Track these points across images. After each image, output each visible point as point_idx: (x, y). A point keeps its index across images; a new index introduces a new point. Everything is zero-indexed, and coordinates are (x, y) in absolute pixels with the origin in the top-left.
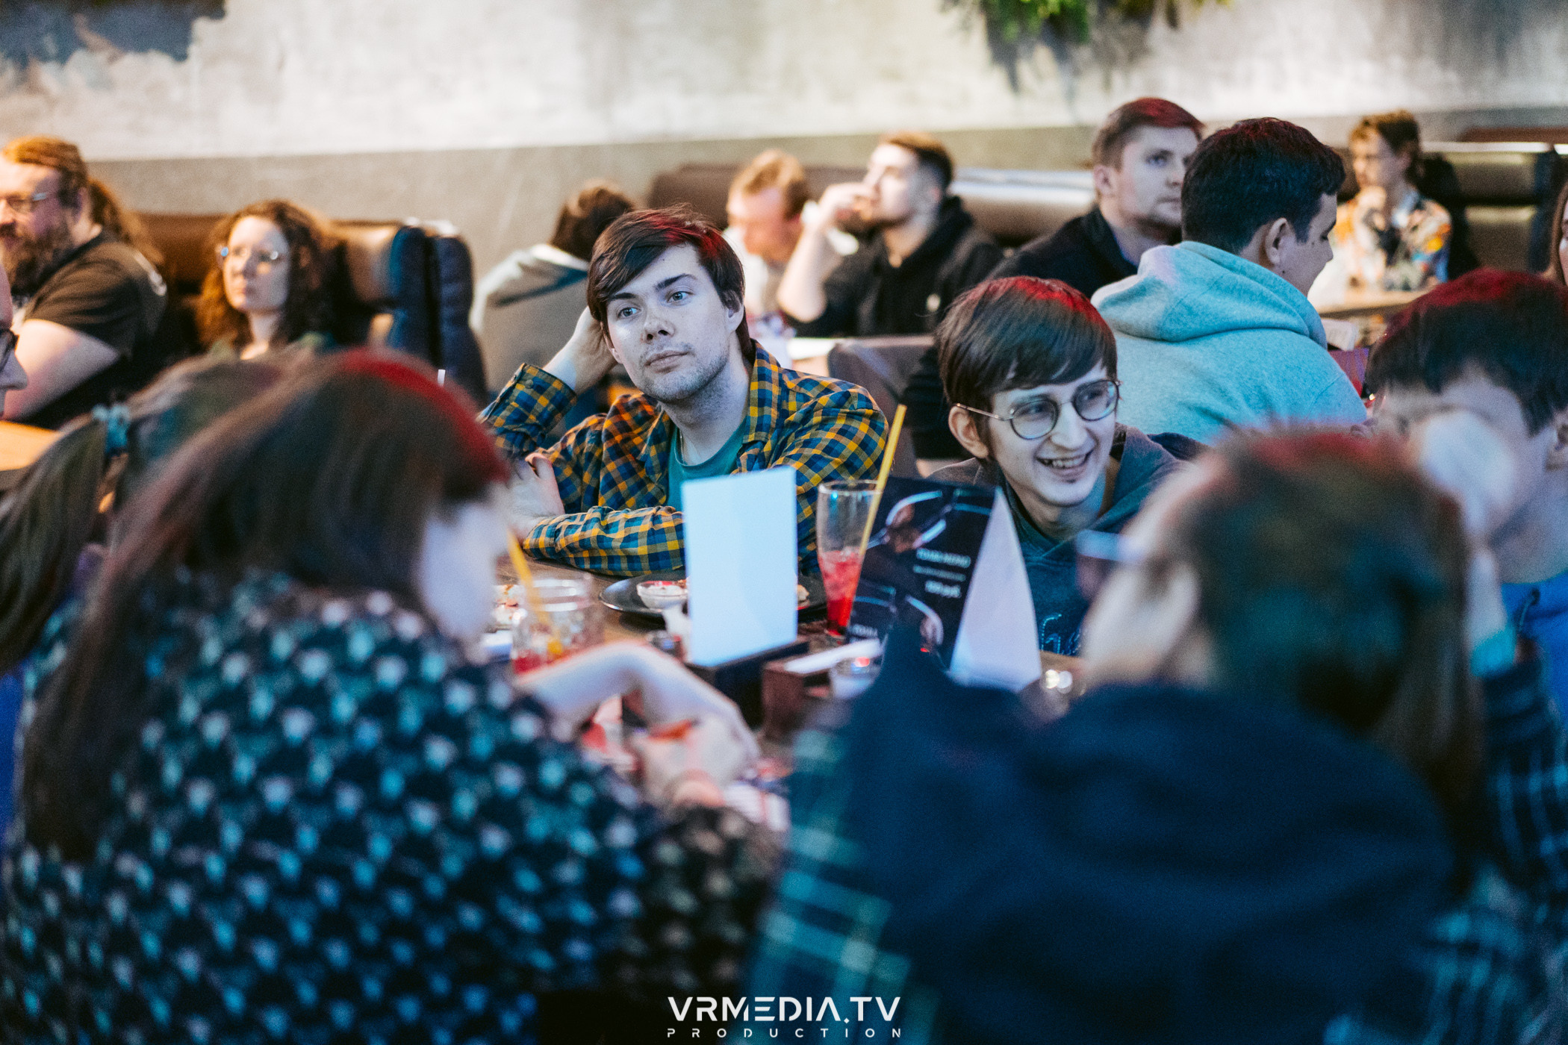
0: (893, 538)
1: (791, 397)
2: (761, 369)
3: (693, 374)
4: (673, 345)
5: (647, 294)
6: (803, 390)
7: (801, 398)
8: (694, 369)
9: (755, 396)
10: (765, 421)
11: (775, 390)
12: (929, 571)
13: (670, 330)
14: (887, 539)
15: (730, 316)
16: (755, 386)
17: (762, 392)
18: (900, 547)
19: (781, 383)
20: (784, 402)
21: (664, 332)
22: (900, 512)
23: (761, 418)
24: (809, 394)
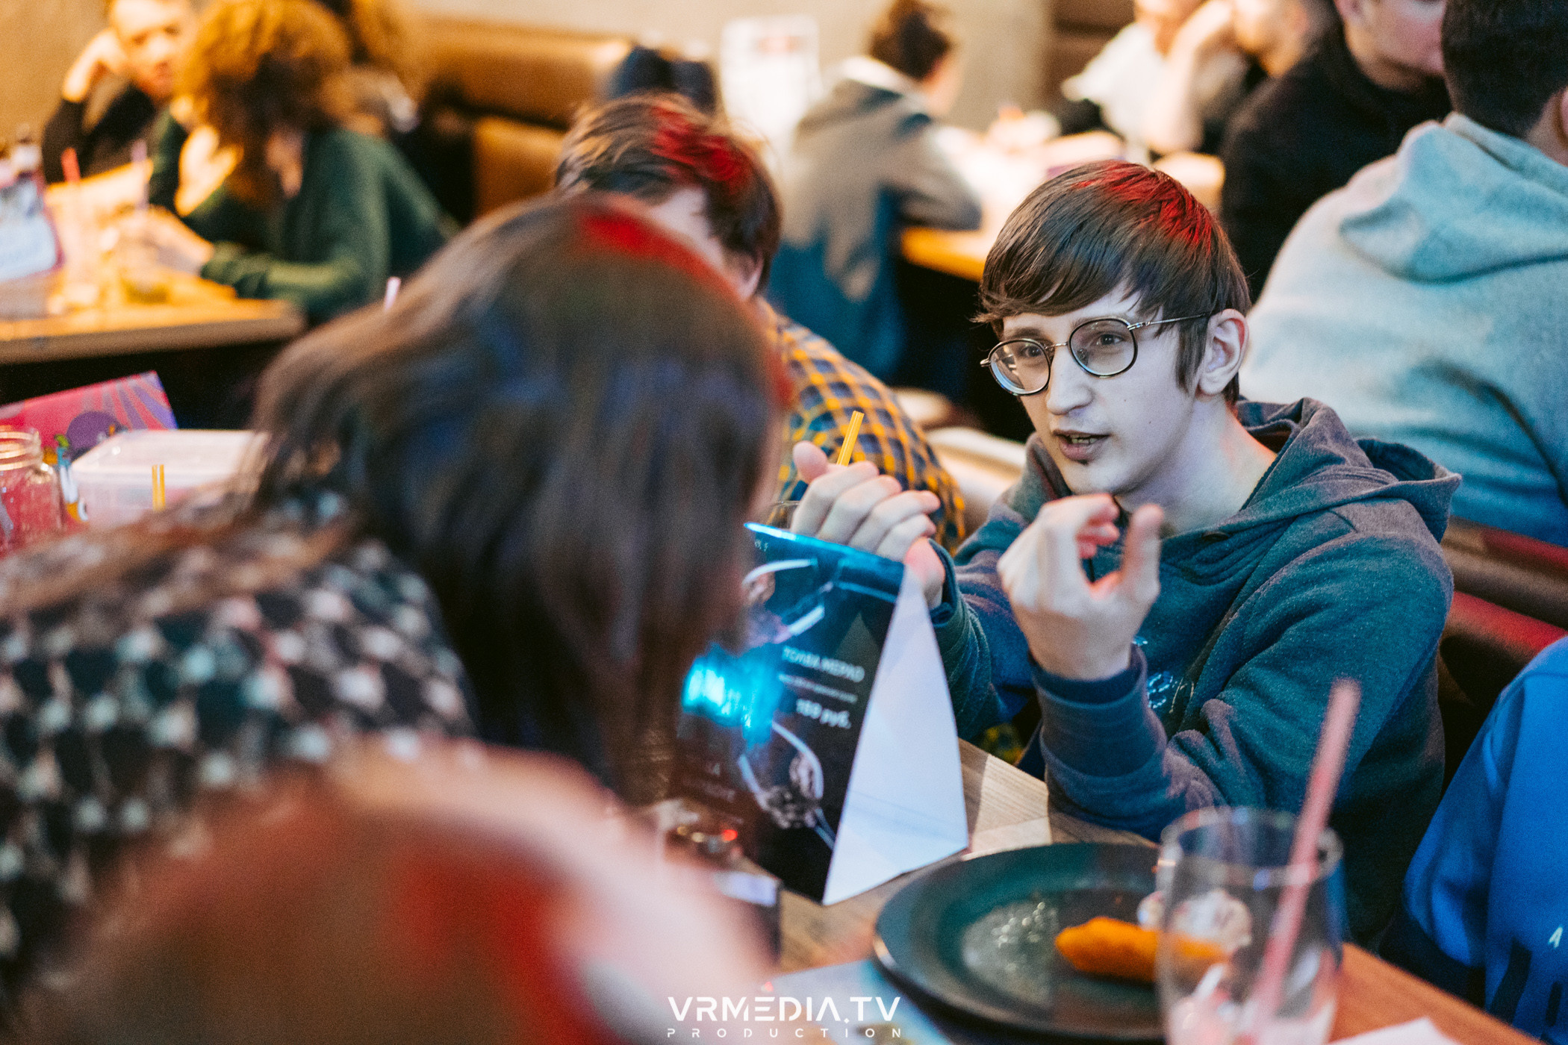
12: (803, 684)
22: (755, 583)
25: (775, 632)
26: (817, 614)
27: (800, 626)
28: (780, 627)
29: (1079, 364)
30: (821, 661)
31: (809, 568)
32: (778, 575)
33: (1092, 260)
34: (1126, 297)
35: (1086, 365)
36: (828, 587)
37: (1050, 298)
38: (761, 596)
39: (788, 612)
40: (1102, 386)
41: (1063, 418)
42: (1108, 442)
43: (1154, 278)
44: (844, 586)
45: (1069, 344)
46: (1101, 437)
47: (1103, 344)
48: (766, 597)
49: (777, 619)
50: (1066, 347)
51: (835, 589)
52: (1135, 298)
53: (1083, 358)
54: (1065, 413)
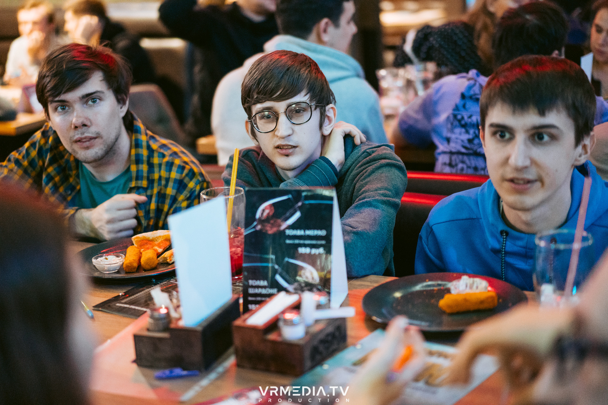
0: (263, 226)
1: (156, 155)
2: (137, 140)
3: (102, 149)
4: (90, 132)
5: (75, 102)
6: (162, 151)
7: (161, 155)
8: (102, 146)
9: (133, 158)
10: (140, 174)
11: (145, 152)
12: (297, 242)
13: (88, 123)
14: (259, 227)
15: (121, 108)
16: (133, 152)
17: (137, 155)
18: (271, 231)
19: (149, 147)
20: (151, 159)
21: (85, 125)
22: (263, 211)
23: (138, 171)
24: (166, 153)
25: (280, 226)
26: (298, 215)
27: (291, 221)
28: (281, 223)
29: (289, 120)
30: (305, 232)
31: (289, 199)
32: (274, 204)
33: (294, 82)
34: (306, 95)
35: (291, 120)
36: (300, 204)
37: (278, 95)
38: (268, 214)
39: (283, 217)
40: (296, 128)
41: (283, 140)
42: (297, 149)
43: (315, 88)
44: (307, 202)
45: (285, 112)
46: (295, 147)
47: (296, 112)
48: (271, 214)
49: (279, 221)
50: (284, 113)
51: (303, 204)
52: (308, 96)
53: (289, 118)
54: (283, 138)
